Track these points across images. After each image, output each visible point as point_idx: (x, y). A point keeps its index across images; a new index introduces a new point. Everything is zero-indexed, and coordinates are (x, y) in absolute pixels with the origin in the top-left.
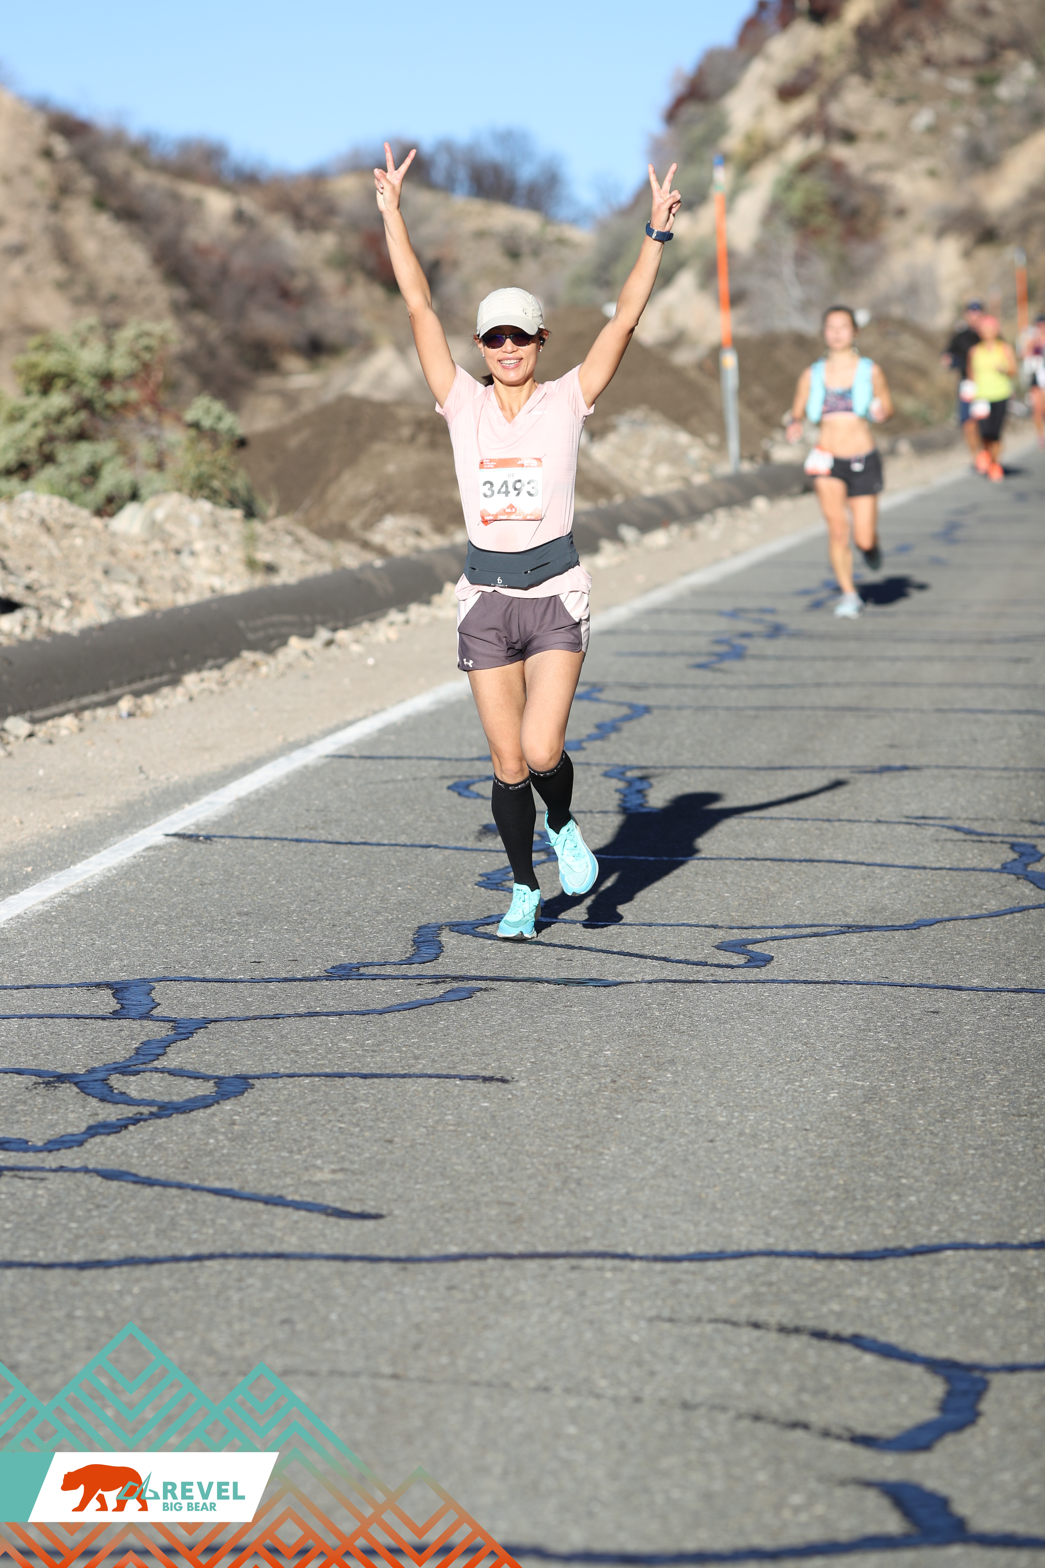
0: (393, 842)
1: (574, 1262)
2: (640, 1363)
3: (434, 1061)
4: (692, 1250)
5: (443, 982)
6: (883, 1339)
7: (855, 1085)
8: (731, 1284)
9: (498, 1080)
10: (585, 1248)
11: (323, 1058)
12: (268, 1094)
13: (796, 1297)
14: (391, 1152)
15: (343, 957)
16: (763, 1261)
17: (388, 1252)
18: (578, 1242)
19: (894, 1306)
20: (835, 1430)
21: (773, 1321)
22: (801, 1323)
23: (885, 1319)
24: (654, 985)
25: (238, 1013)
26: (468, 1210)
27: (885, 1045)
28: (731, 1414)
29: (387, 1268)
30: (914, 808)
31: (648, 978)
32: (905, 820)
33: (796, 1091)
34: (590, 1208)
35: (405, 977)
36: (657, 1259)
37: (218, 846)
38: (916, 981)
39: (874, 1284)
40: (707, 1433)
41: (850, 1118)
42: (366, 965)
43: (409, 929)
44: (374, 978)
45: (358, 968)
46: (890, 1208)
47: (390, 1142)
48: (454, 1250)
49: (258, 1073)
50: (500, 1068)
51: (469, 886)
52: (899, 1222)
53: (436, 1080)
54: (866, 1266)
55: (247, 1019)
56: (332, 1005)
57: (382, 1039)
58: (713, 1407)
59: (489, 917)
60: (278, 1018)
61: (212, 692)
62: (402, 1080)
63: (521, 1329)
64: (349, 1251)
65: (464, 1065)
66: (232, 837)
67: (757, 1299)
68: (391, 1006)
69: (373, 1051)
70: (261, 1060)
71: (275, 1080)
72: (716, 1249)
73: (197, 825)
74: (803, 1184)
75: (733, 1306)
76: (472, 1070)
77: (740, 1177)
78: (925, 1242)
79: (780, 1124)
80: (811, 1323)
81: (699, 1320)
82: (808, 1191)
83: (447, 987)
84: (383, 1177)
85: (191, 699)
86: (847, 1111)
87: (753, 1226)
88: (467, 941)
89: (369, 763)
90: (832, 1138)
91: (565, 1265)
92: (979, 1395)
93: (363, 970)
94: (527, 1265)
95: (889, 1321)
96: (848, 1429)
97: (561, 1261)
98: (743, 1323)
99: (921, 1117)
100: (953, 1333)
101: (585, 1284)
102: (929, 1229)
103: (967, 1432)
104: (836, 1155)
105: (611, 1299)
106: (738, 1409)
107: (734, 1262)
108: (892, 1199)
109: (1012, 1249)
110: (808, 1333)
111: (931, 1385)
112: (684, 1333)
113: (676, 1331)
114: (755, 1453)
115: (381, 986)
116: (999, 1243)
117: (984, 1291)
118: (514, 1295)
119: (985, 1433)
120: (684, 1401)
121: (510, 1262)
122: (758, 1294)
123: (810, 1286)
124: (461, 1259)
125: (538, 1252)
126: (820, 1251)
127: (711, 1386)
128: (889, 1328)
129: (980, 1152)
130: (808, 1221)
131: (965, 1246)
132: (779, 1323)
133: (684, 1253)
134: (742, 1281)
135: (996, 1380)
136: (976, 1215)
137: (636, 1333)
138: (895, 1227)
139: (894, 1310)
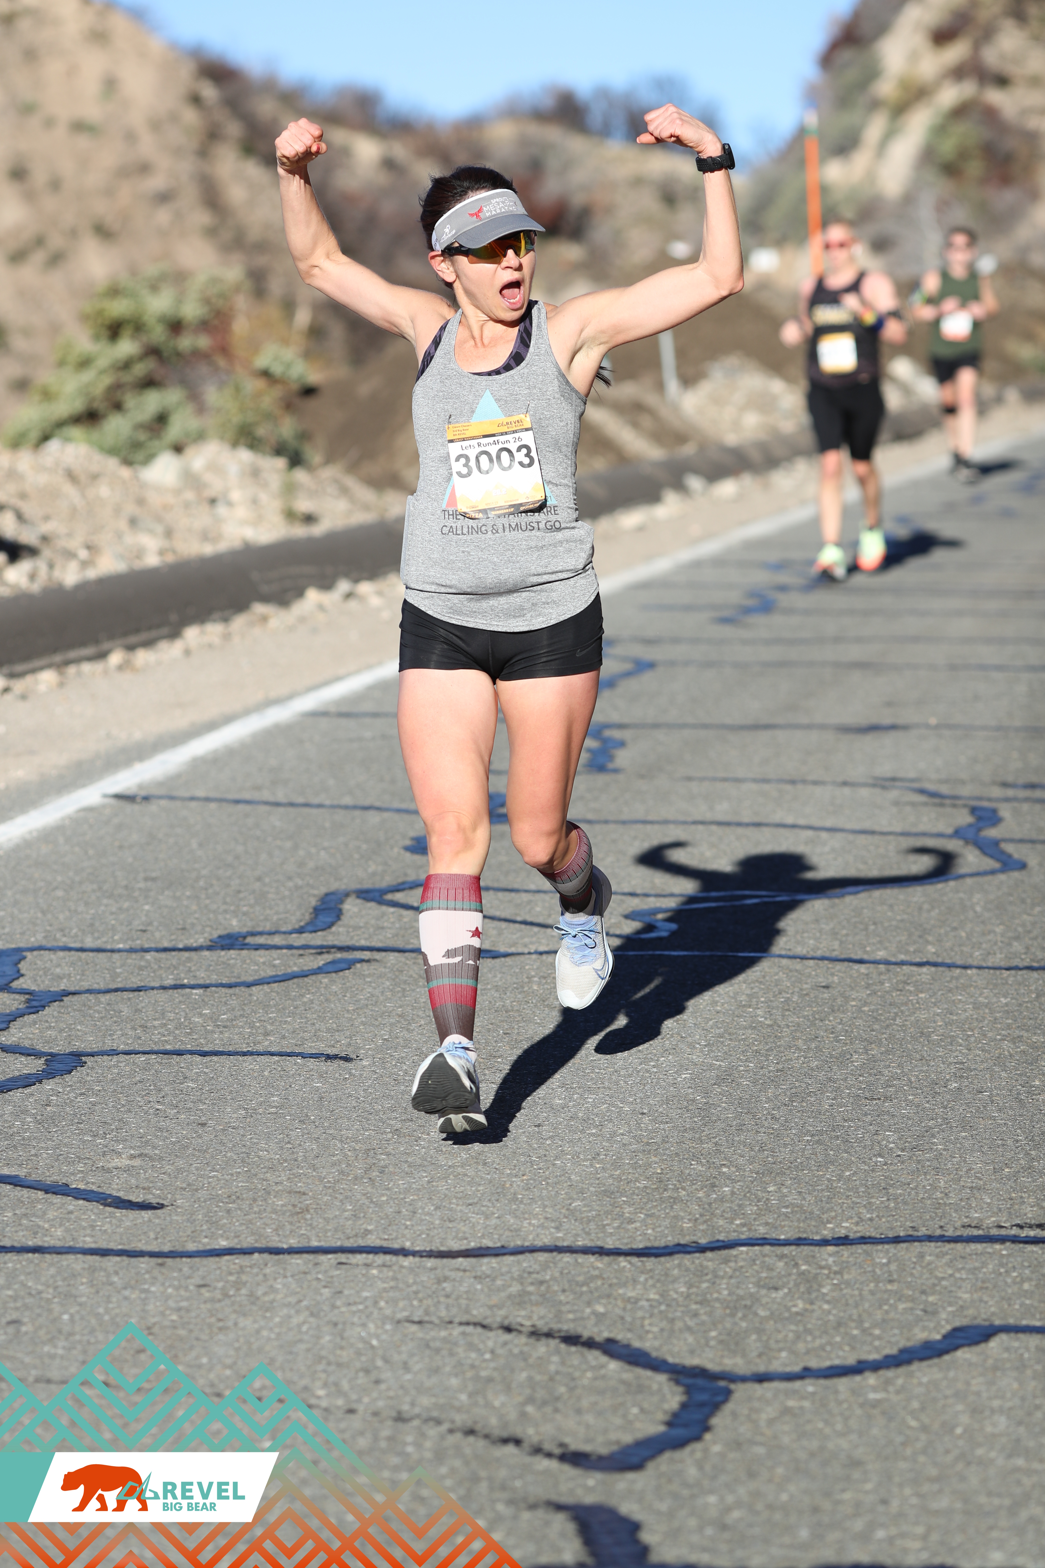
0: (335, 802)
1: (342, 1257)
2: (367, 1371)
3: (284, 1037)
4: (473, 1245)
5: (328, 952)
6: (636, 1344)
7: (711, 1065)
8: (499, 1282)
9: (342, 1058)
10: (361, 1242)
11: (169, 1035)
12: (97, 1073)
13: (562, 1298)
14: (200, 1137)
15: (235, 925)
16: (542, 1257)
17: (153, 1247)
18: (356, 1236)
19: (663, 1308)
20: (547, 1447)
21: (528, 1323)
22: (555, 1326)
23: (647, 1322)
24: (544, 957)
25: (102, 986)
26: (255, 1200)
27: (761, 1022)
28: (446, 1426)
29: (144, 1263)
30: (885, 769)
31: (542, 949)
32: (870, 781)
33: (647, 1071)
34: (384, 1198)
35: (290, 947)
36: (431, 1254)
37: (153, 807)
38: (819, 953)
39: (650, 1282)
40: (410, 1449)
41: (694, 1100)
42: (253, 934)
43: (314, 896)
44: (257, 947)
45: (245, 937)
46: (699, 1198)
47: (203, 1125)
48: (224, 1243)
49: (96, 1050)
50: (349, 1044)
51: (396, 850)
52: (701, 1215)
53: (276, 1058)
54: (650, 1263)
55: (108, 991)
56: (202, 976)
57: (239, 1013)
58: (427, 1420)
59: (403, 883)
60: (140, 991)
61: (210, 646)
62: (241, 1058)
63: (258, 1332)
64: (113, 1246)
65: (313, 1042)
66: (172, 798)
67: (521, 1300)
68: (263, 978)
69: (224, 1027)
70: (104, 1036)
71: (110, 1058)
72: (499, 1245)
73: (140, 786)
74: (618, 1172)
75: (491, 1307)
76: (321, 1047)
77: (554, 1165)
78: (722, 1237)
79: (617, 1107)
80: (567, 1327)
81: (451, 1322)
82: (621, 1180)
83: (328, 958)
84: (180, 1163)
85: (187, 652)
86: (693, 1093)
87: (546, 1218)
88: (370, 908)
89: (344, 722)
90: (667, 1123)
91: (332, 1261)
92: (715, 1407)
93: (249, 940)
94: (293, 1261)
95: (650, 1325)
96: (562, 1445)
97: (330, 1256)
98: (495, 1325)
99: (769, 1100)
100: (714, 1338)
101: (345, 1282)
102: (732, 1223)
103: (688, 1449)
104: (664, 1141)
105: (366, 1298)
106: (453, 1422)
107: (512, 1258)
108: (705, 1189)
109: (811, 1244)
110: (560, 1337)
111: (669, 1396)
112: (428, 1337)
113: (420, 1335)
114: (453, 1471)
115: (261, 956)
116: (800, 1239)
117: (764, 1292)
118: (265, 1294)
119: (706, 1451)
120: (399, 1413)
121: (277, 1257)
122: (523, 1294)
123: (582, 1285)
124: (225, 1255)
125: (309, 1247)
126: (607, 1246)
127: (434, 1396)
128: (648, 1332)
129: (817, 1138)
130: (607, 1213)
131: (763, 1242)
132: (533, 1326)
133: (463, 1248)
134: (513, 1278)
135: (740, 1391)
136: (787, 1207)
137: (377, 1337)
138: (696, 1220)
139: (661, 1312)
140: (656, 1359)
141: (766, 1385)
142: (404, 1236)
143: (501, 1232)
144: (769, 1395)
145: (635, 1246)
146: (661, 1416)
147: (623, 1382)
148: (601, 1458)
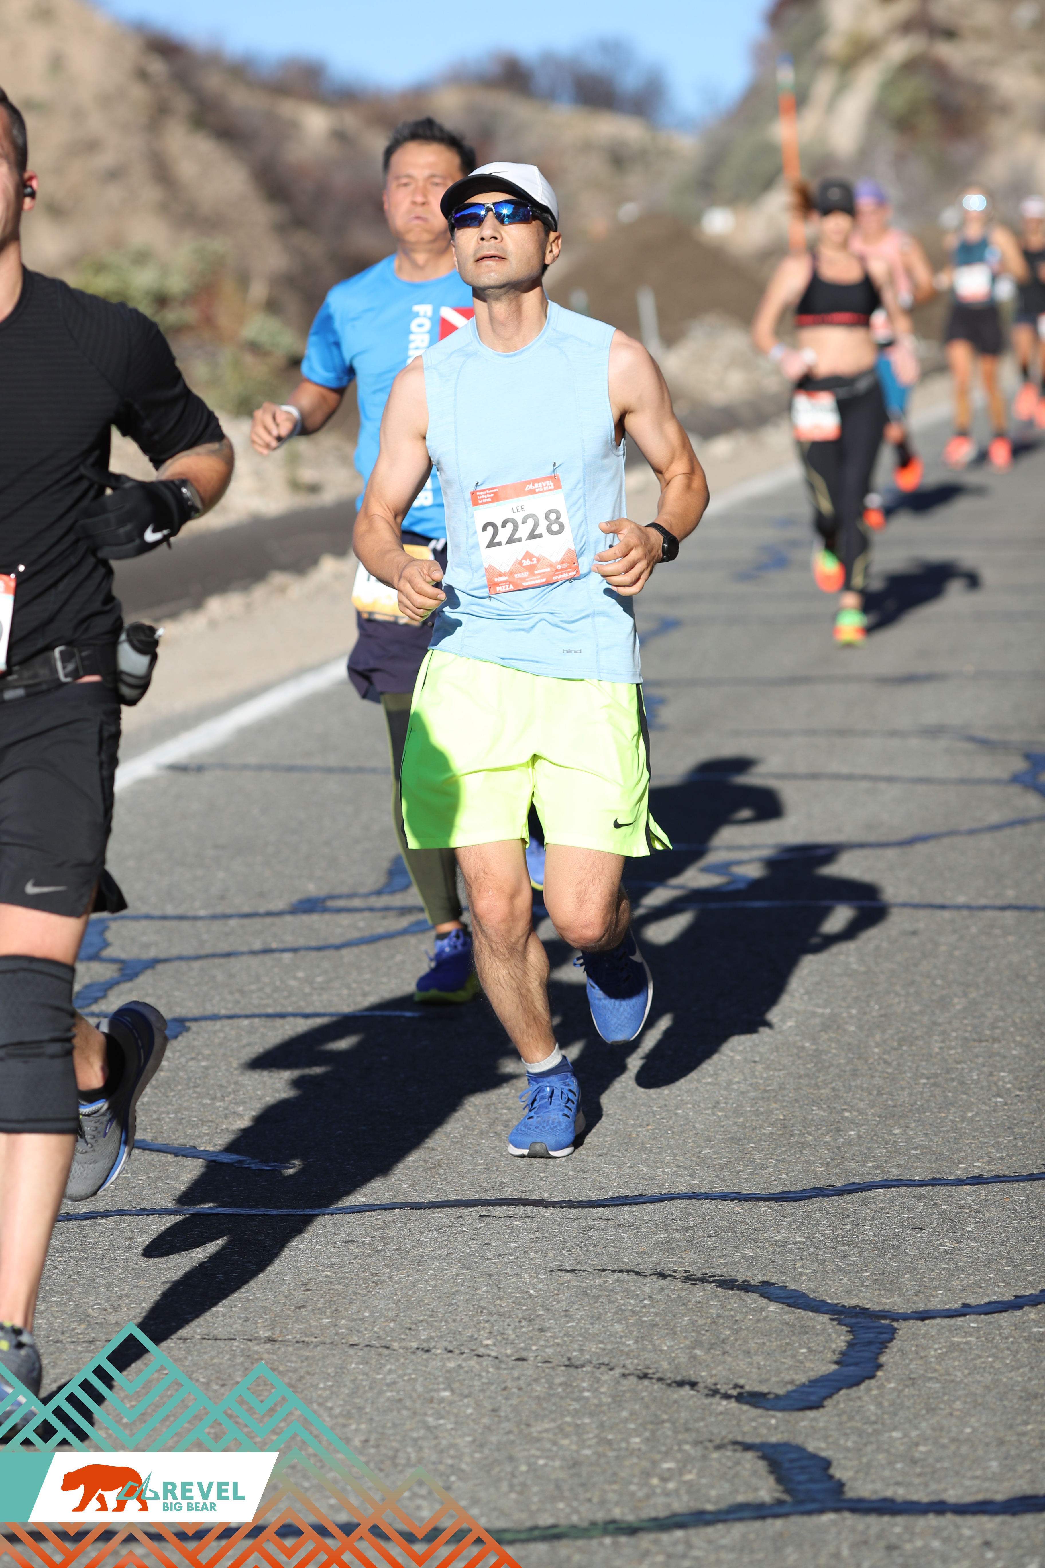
1: (484, 1210)
2: (530, 1320)
4: (610, 1193)
5: (410, 913)
6: (792, 1286)
7: (814, 1013)
8: (644, 1230)
10: (499, 1195)
11: (268, 998)
12: (203, 1038)
13: (710, 1243)
15: (312, 889)
16: (682, 1204)
18: (493, 1188)
19: (811, 1250)
20: (723, 1388)
21: (680, 1269)
22: (708, 1271)
23: (798, 1264)
25: (192, 953)
26: (385, 1157)
27: (855, 969)
28: (618, 1371)
30: (931, 718)
32: (918, 730)
35: (371, 909)
36: (571, 1205)
37: (208, 777)
39: (794, 1226)
40: (587, 1394)
41: (803, 1048)
42: (332, 897)
43: (386, 859)
44: (339, 910)
45: (324, 901)
46: (827, 1142)
48: (362, 1200)
49: (197, 1015)
52: (832, 1159)
54: (790, 1206)
55: (198, 958)
56: (289, 940)
57: (333, 975)
58: (599, 1366)
60: (230, 956)
61: (234, 617)
63: (414, 1284)
66: (224, 766)
67: (668, 1247)
68: (350, 940)
69: (322, 989)
70: (203, 1001)
71: (213, 1023)
72: (636, 1193)
73: (191, 757)
74: (741, 1120)
75: (641, 1255)
77: (676, 1114)
78: (857, 1180)
80: (720, 1271)
81: (604, 1270)
82: (746, 1127)
83: (412, 918)
84: (304, 1123)
85: (213, 624)
87: (679, 1167)
90: (780, 1070)
91: (473, 1214)
92: (883, 1345)
93: (330, 904)
94: (435, 1215)
95: (802, 1267)
96: (736, 1386)
97: (470, 1210)
98: (648, 1272)
99: (877, 1045)
100: (867, 1278)
101: (491, 1234)
102: (864, 1166)
103: (863, 1387)
104: (781, 1088)
105: (515, 1249)
106: (624, 1366)
107: (652, 1206)
108: (831, 1134)
109: (947, 1185)
110: (713, 1282)
111: (834, 1336)
112: (585, 1285)
113: (576, 1284)
114: (633, 1413)
115: (345, 919)
116: (934, 1179)
117: (909, 1232)
118: (414, 1247)
119: (881, 1387)
120: (569, 1359)
121: (418, 1212)
122: (669, 1240)
123: (727, 1231)
124: (366, 1211)
125: (449, 1201)
126: (744, 1192)
127: (602, 1342)
128: (801, 1274)
129: (932, 1081)
130: (738, 1159)
131: (898, 1183)
132: (686, 1271)
133: (602, 1197)
134: (656, 1226)
135: (904, 1328)
136: (915, 1149)
137: (534, 1288)
138: (828, 1164)
139: (810, 1254)
140: (814, 1300)
141: (927, 1322)
142: (540, 1188)
143: (636, 1181)
144: (934, 1332)
145: (773, 1192)
146: (829, 1356)
147: (787, 1324)
148: (777, 1397)
